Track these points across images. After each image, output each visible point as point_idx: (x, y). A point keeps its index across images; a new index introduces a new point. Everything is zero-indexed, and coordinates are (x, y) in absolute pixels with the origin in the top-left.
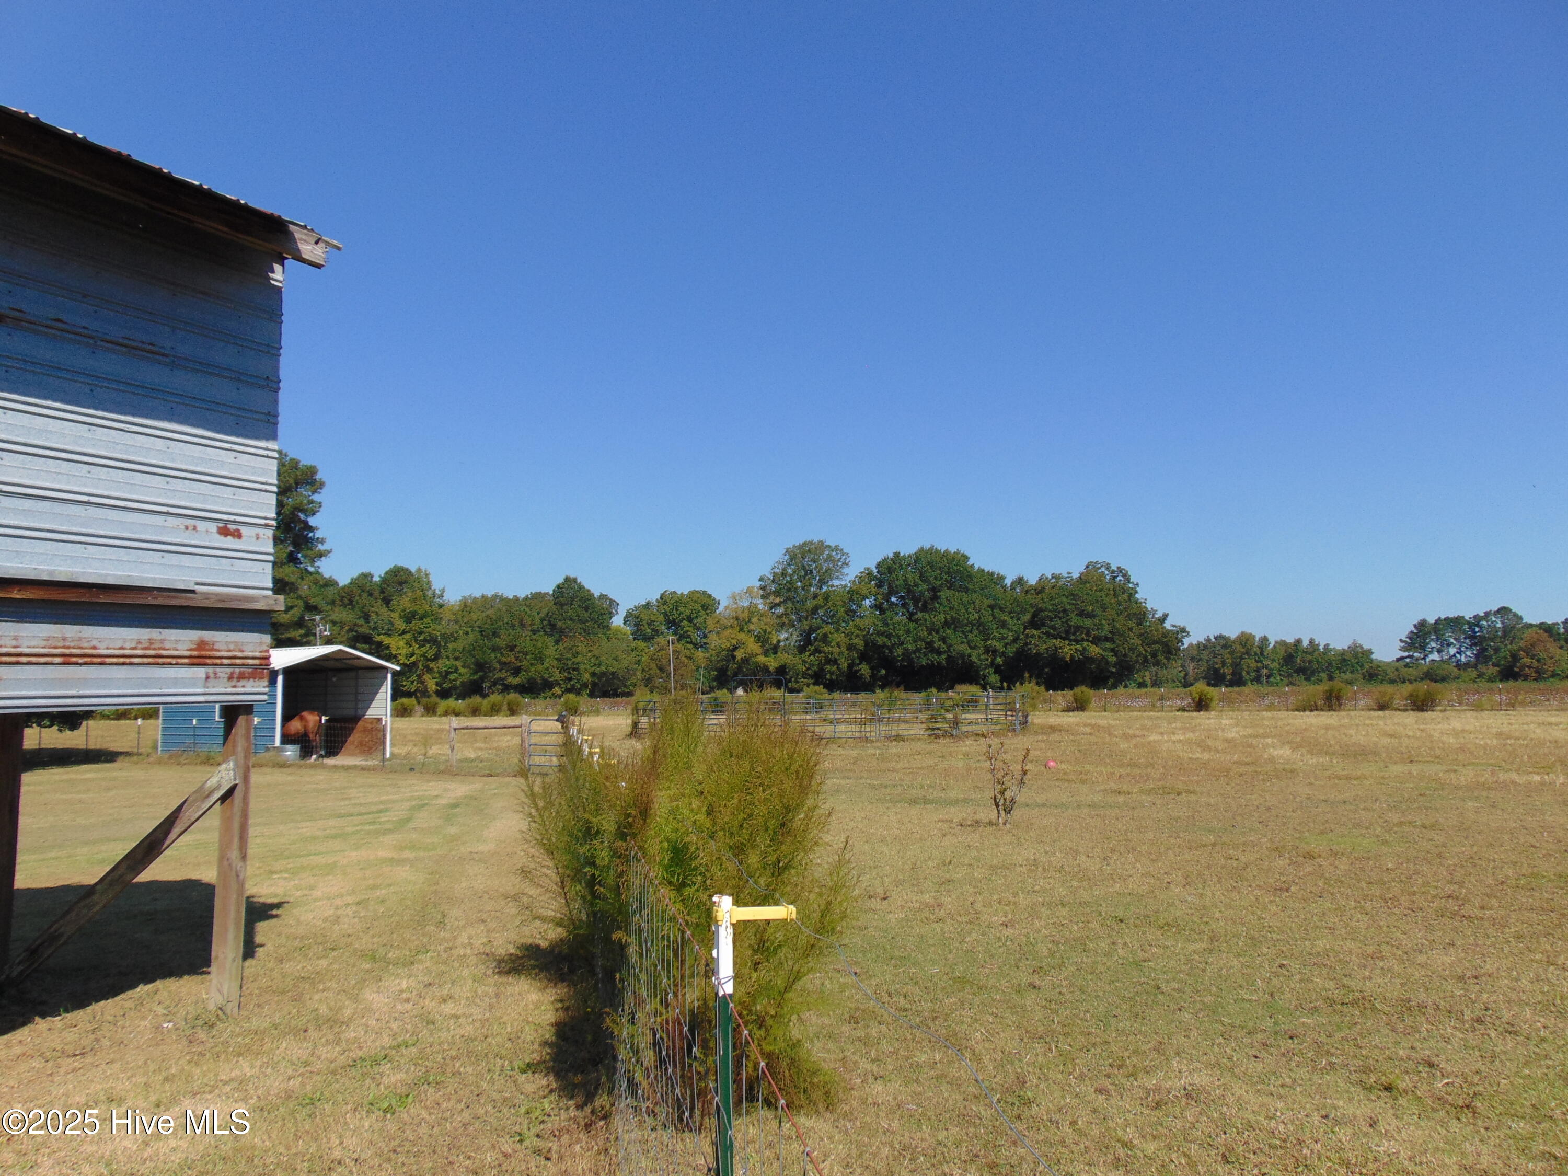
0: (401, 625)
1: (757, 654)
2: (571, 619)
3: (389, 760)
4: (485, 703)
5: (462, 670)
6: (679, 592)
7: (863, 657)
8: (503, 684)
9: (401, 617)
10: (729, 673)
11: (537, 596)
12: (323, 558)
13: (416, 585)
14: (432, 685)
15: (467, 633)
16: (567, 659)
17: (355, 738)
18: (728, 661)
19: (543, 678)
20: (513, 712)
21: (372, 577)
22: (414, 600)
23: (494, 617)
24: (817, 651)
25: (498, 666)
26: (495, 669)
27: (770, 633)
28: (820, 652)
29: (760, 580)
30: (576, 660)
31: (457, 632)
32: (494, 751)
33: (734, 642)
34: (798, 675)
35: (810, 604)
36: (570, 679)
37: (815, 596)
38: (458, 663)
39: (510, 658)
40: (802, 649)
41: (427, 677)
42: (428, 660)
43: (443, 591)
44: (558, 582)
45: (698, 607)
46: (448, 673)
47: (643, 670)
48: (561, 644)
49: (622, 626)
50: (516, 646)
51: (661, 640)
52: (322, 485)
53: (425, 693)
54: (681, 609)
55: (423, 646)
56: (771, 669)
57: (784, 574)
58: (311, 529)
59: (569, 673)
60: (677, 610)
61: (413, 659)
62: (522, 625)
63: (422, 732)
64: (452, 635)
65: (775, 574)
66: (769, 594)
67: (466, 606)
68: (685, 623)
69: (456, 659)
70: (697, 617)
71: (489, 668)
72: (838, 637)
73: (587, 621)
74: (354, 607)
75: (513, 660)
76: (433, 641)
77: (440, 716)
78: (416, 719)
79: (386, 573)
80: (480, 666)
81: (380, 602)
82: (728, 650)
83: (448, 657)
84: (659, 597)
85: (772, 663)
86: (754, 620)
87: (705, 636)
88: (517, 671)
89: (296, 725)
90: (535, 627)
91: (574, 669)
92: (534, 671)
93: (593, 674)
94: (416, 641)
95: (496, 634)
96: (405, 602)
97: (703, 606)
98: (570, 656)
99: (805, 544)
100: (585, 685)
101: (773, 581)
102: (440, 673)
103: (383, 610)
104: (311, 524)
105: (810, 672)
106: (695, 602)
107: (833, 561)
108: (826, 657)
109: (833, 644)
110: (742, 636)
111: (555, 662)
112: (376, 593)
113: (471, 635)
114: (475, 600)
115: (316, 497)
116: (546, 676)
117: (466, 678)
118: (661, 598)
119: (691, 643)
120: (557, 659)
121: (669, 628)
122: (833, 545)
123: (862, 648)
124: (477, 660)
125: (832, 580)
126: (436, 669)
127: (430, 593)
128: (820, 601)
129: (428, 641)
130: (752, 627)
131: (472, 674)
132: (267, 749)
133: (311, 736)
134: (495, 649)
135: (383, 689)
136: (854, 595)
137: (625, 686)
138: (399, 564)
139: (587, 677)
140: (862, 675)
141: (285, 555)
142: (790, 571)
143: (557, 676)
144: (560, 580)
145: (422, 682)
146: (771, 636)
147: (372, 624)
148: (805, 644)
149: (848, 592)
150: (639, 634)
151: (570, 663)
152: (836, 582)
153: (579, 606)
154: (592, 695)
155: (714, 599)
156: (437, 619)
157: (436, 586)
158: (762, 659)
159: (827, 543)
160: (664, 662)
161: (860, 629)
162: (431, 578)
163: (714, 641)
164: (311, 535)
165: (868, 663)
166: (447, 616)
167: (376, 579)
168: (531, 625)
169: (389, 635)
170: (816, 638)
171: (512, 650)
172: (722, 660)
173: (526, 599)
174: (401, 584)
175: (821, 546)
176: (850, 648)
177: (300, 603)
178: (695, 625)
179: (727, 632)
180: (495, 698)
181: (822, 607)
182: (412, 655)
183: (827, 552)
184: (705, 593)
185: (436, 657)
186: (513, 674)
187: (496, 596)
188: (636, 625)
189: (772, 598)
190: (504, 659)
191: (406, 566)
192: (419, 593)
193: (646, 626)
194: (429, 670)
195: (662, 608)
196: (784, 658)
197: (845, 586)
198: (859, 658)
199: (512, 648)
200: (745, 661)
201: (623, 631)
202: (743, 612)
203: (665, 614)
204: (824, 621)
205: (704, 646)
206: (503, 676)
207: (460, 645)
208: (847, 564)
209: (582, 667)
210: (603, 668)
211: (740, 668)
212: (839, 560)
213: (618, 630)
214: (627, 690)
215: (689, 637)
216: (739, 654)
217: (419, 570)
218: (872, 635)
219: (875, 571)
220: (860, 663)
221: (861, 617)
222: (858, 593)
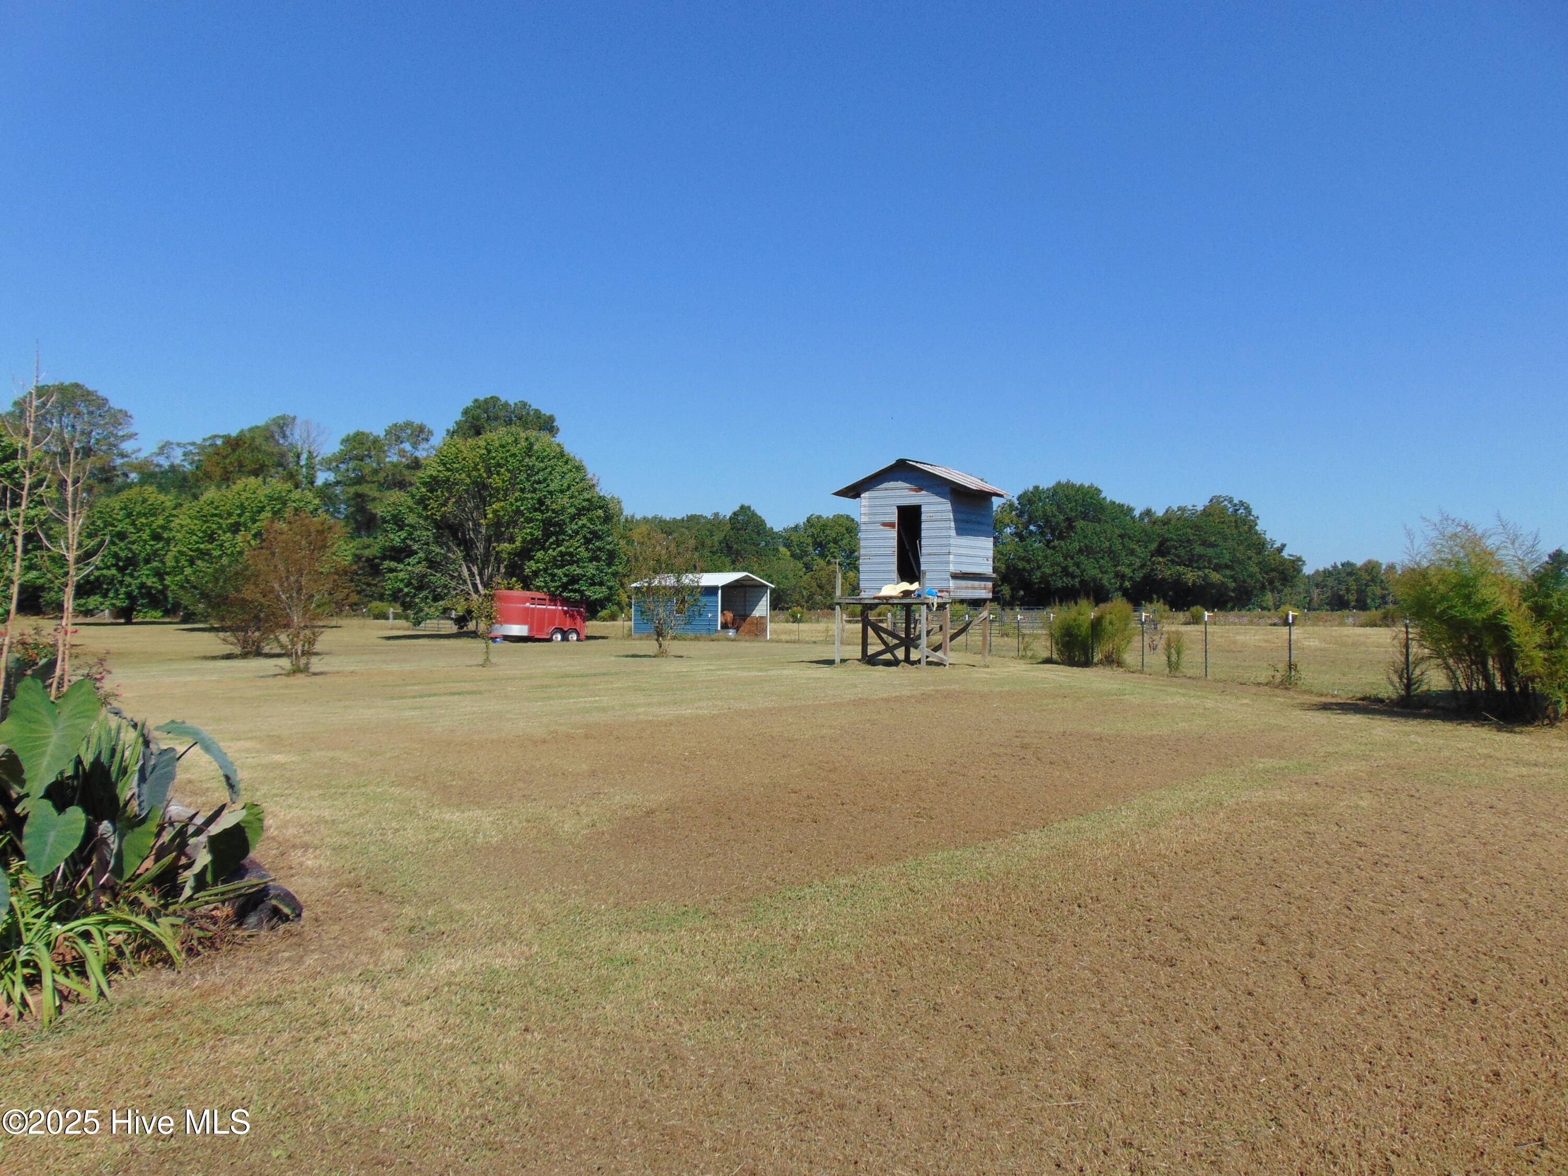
2: (745, 542)
44: (735, 509)
48: (736, 562)
51: (809, 560)
60: (823, 532)
68: (831, 545)
70: (842, 539)
84: (805, 521)
87: (849, 557)
97: (846, 529)
121: (816, 550)
123: (1004, 571)
135: (764, 599)
140: (1003, 594)
153: (752, 531)
155: (857, 523)
161: (1002, 554)
165: (1010, 584)
178: (840, 547)
193: (797, 546)
195: (809, 530)
203: (813, 537)
205: (848, 565)
215: (834, 557)
218: (1013, 559)
219: (1016, 502)
220: (1002, 585)
221: (1003, 544)
222: (1000, 522)
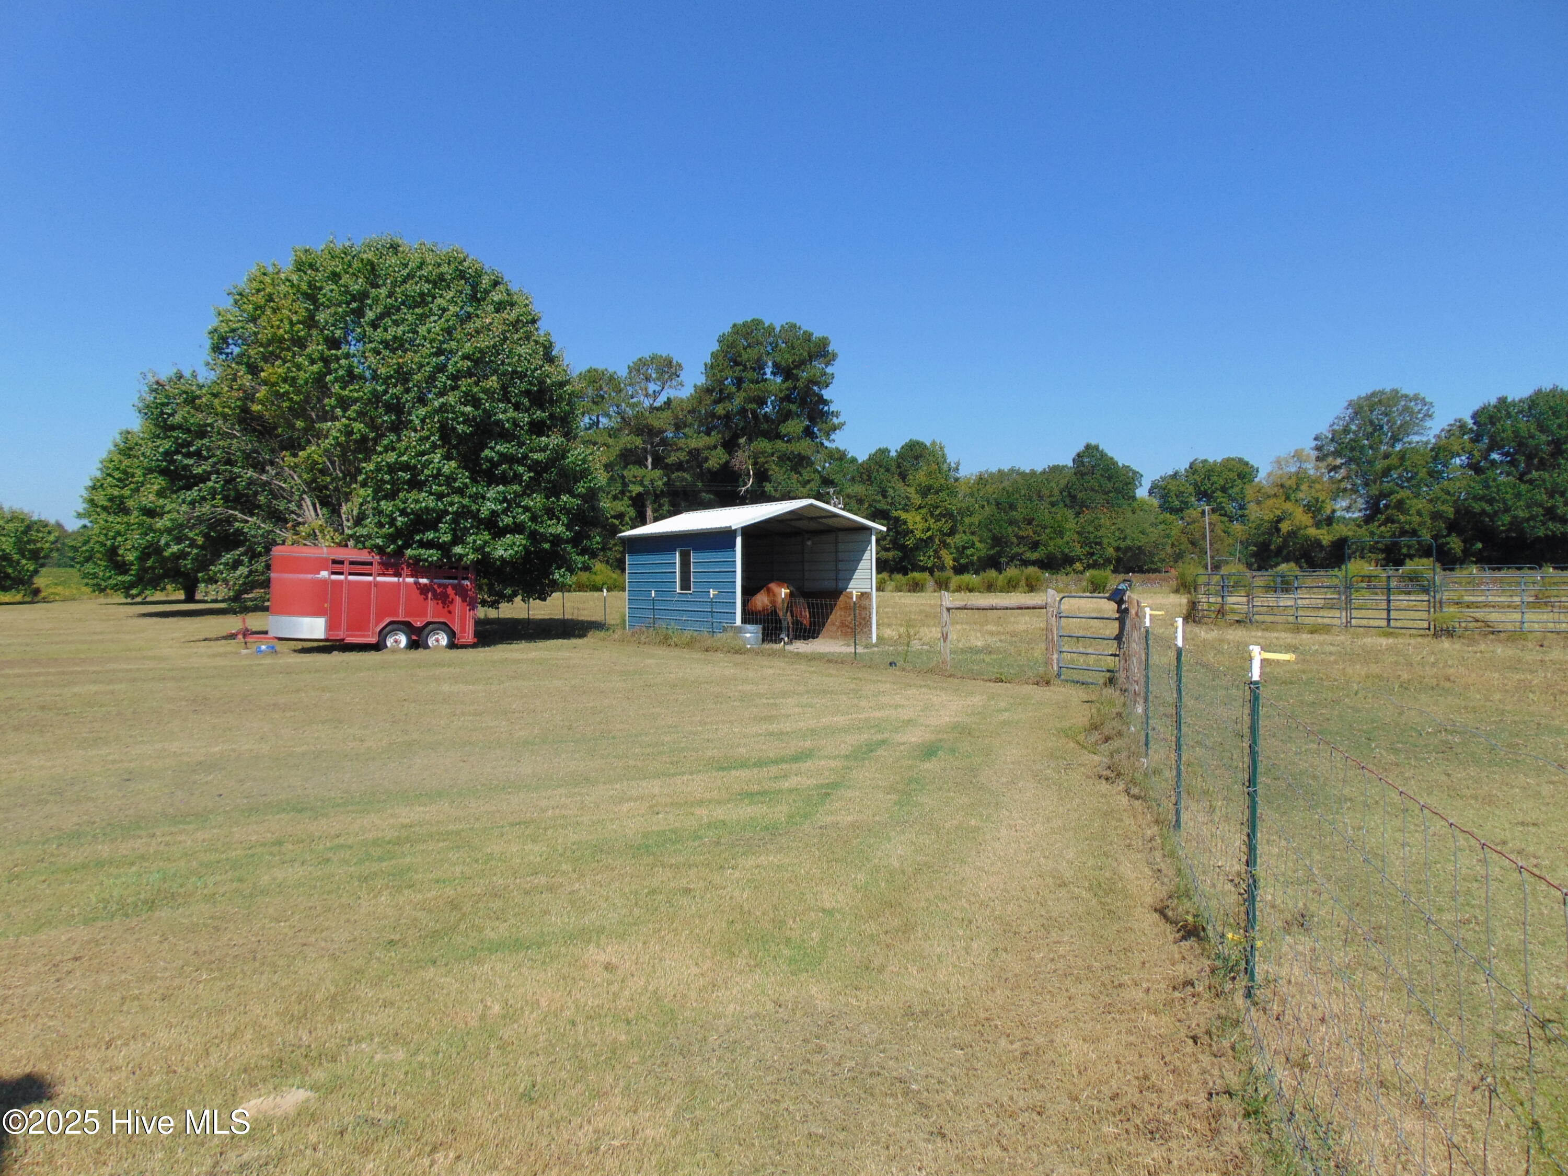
0: (917, 500)
1: (1306, 527)
2: (1093, 490)
3: (876, 645)
4: (1001, 579)
5: (978, 545)
6: (1211, 460)
7: (1453, 527)
8: (1021, 560)
9: (917, 493)
10: (1273, 547)
11: (1055, 470)
12: (837, 431)
13: (931, 458)
14: (949, 561)
15: (983, 507)
16: (1089, 533)
17: (836, 616)
18: (1271, 534)
19: (1062, 552)
20: (1031, 588)
21: (889, 452)
22: (930, 474)
23: (1011, 489)
24: (1390, 520)
25: (1015, 540)
26: (1012, 543)
27: (1323, 502)
28: (1393, 522)
29: (1316, 439)
30: (1099, 534)
31: (973, 506)
32: (1008, 637)
33: (1278, 513)
34: (1363, 549)
35: (1379, 465)
36: (1092, 554)
37: (1387, 456)
38: (975, 539)
39: (1028, 532)
40: (1368, 520)
41: (943, 552)
42: (945, 535)
43: (958, 464)
44: (1078, 451)
45: (1233, 475)
46: (964, 548)
47: (1173, 545)
48: (1081, 516)
49: (1147, 498)
50: (1033, 519)
51: (1193, 513)
52: (835, 356)
53: (942, 568)
54: (1214, 479)
55: (939, 520)
56: (1324, 542)
57: (1346, 431)
58: (826, 402)
59: (1091, 547)
60: (1209, 479)
61: (929, 534)
62: (1040, 497)
63: (928, 609)
64: (968, 508)
65: (1334, 432)
66: (1327, 456)
67: (981, 479)
68: (1218, 494)
69: (973, 533)
70: (1232, 487)
71: (1006, 543)
72: (1420, 504)
73: (1110, 492)
74: (872, 482)
75: (1031, 534)
76: (949, 515)
77: (954, 591)
78: (928, 594)
79: (902, 448)
80: (997, 541)
81: (896, 477)
82: (1271, 522)
83: (964, 532)
84: (1188, 467)
85: (1326, 537)
86: (1304, 487)
87: (1242, 507)
88: (1035, 546)
89: (761, 600)
90: (1054, 499)
91: (1096, 544)
92: (1054, 546)
93: (1118, 549)
94: (932, 515)
95: (1012, 507)
96: (920, 476)
97: (1239, 475)
98: (1091, 529)
99: (1373, 394)
100: (1108, 561)
101: (1332, 440)
102: (957, 548)
103: (900, 485)
104: (825, 397)
105: (1380, 546)
106: (1230, 470)
107: (1412, 414)
108: (1402, 528)
109: (1413, 511)
110: (1288, 506)
111: (1076, 536)
112: (893, 469)
113: (987, 508)
114: (991, 475)
115: (829, 370)
116: (1067, 550)
117: (983, 553)
118: (1191, 467)
119: (1225, 515)
120: (1078, 533)
121: (1199, 500)
122: (1411, 394)
123: (1452, 517)
124: (994, 534)
125: (1408, 435)
126: (953, 545)
127: (945, 467)
128: (1394, 460)
129: (944, 516)
130: (1301, 495)
131: (989, 549)
132: (725, 630)
133: (781, 614)
134: (1011, 523)
135: (867, 555)
136: (1440, 453)
137: (1152, 562)
138: (914, 438)
139: (1110, 551)
140: (1451, 549)
141: (802, 429)
142: (1353, 427)
143: (1078, 551)
144: (1080, 448)
145: (939, 558)
146: (1324, 505)
147: (889, 500)
148: (1373, 512)
149: (1432, 450)
150: (1166, 506)
151: (1092, 536)
152: (1416, 438)
153: (1102, 475)
154: (1115, 571)
155: (1252, 467)
156: (953, 493)
157: (951, 459)
158: (1312, 532)
159: (1403, 392)
160: (1197, 535)
161: (1448, 493)
162: (946, 451)
163: (1254, 512)
164: (826, 408)
165: (1459, 535)
166: (962, 490)
167: (893, 454)
168: (1050, 496)
169: (907, 511)
170: (1386, 506)
171: (1029, 523)
172: (1264, 534)
173: (1044, 472)
174: (916, 458)
175: (1395, 396)
176: (1436, 516)
177: (817, 476)
178: (1230, 496)
179: (1270, 502)
180: (1012, 572)
181: (1396, 468)
182: (929, 530)
183: (1403, 403)
184: (1240, 460)
185: (952, 532)
186: (1031, 548)
187: (1012, 470)
188: (1162, 497)
189: (1330, 459)
190: (1021, 533)
191: (921, 440)
192: (934, 467)
193: (1174, 498)
194: (945, 545)
195: (1191, 478)
196: (1341, 530)
197: (1427, 443)
198: (1447, 528)
199: (1029, 522)
200: (1292, 534)
201: (1150, 503)
202: (1290, 478)
203: (1196, 485)
204: (1397, 485)
205: (1242, 518)
206: (1020, 551)
207: (976, 519)
208: (1430, 416)
209: (1105, 541)
210: (1129, 542)
211: (1285, 541)
212: (1419, 412)
213: (1143, 502)
214: (1153, 567)
215: (1223, 508)
216: (1285, 527)
217: (934, 443)
218: (1465, 500)
219: (1470, 422)
220: (1449, 535)
221: (1449, 479)
222: (1445, 450)
